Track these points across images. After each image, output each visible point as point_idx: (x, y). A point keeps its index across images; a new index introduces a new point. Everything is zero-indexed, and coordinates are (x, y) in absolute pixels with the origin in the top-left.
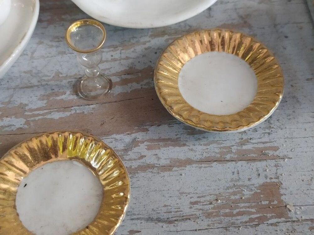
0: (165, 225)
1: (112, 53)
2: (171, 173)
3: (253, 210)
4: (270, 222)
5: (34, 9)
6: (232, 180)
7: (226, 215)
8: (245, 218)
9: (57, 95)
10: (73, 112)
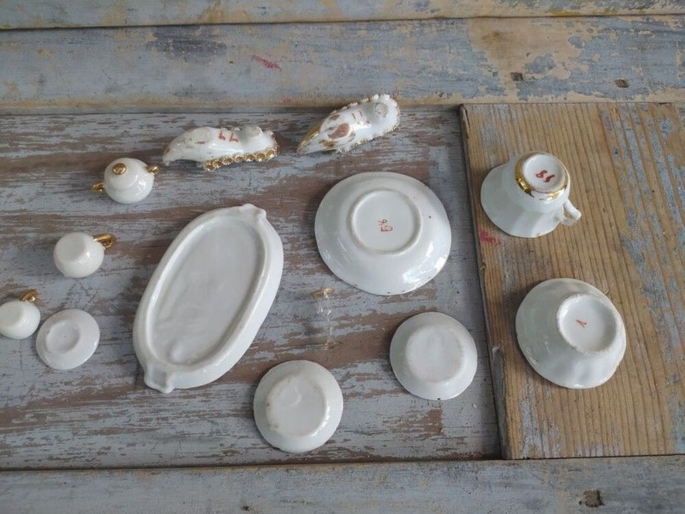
0: (366, 436)
10: (307, 349)
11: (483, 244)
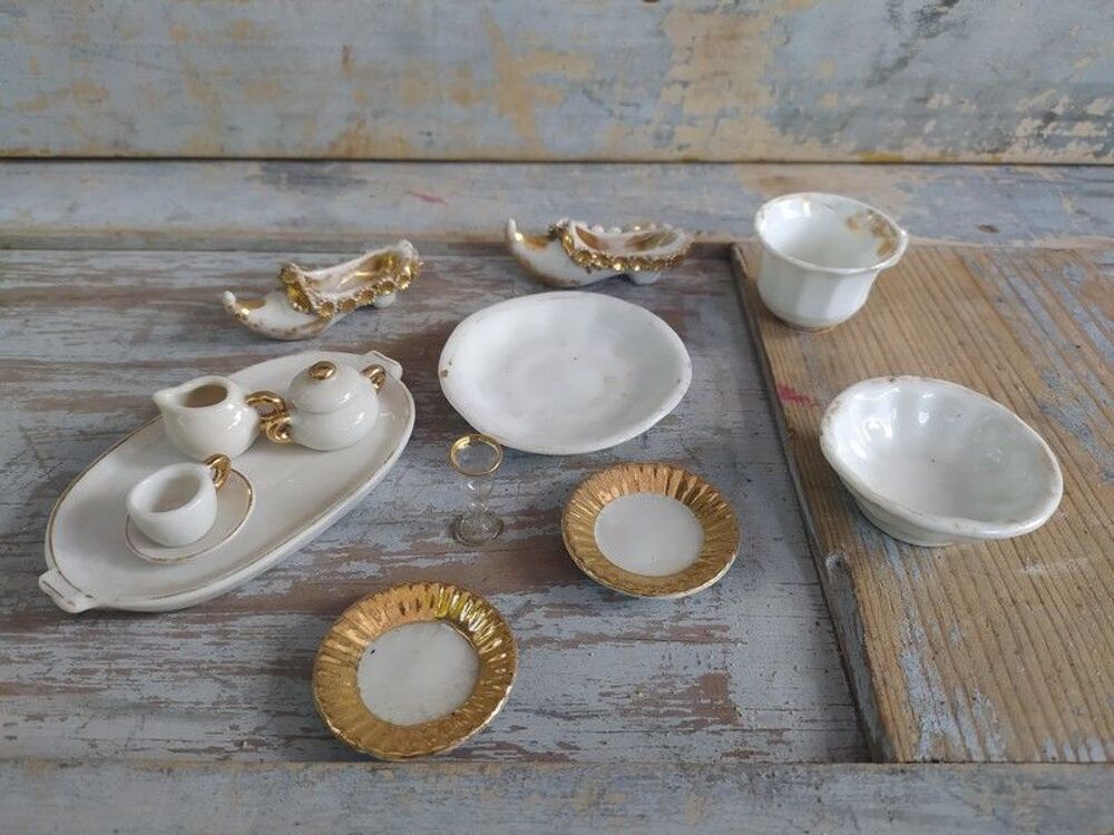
0: (561, 721)
1: (507, 486)
2: (576, 651)
3: (689, 711)
4: (711, 728)
5: (407, 423)
6: (661, 667)
7: (649, 714)
8: (677, 721)
9: (427, 536)
10: (448, 560)
11: (786, 404)
